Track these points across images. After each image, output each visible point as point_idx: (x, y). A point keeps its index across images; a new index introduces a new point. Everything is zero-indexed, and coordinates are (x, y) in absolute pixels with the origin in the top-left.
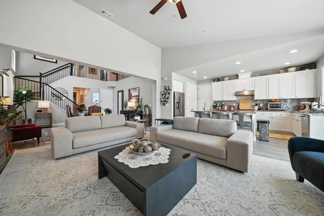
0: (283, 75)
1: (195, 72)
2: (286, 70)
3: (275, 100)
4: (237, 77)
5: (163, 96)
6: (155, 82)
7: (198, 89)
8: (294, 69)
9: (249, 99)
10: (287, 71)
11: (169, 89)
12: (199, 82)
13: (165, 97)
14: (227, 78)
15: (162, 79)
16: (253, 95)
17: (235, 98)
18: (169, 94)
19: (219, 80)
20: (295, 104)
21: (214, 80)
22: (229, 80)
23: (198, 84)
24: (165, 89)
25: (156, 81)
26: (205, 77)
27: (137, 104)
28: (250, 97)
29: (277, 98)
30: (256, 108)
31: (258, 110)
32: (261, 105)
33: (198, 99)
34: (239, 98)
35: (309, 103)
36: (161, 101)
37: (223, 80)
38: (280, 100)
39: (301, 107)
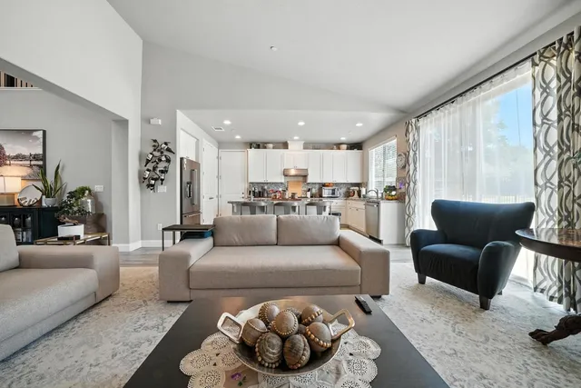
0: (335, 152)
1: (227, 122)
2: (338, 146)
3: (329, 183)
4: (285, 145)
5: (150, 166)
6: (123, 123)
7: (218, 158)
9: (299, 182)
10: (339, 149)
11: (169, 150)
12: (221, 145)
13: (154, 169)
14: (271, 145)
15: (146, 120)
16: (305, 177)
17: (282, 179)
18: (168, 161)
19: (258, 147)
20: (346, 190)
21: (251, 145)
22: (274, 148)
23: (220, 148)
24: (156, 148)
25: (127, 121)
26: (238, 137)
27: (40, 185)
28: (301, 179)
31: (311, 197)
32: (314, 191)
33: (219, 178)
34: (288, 179)
35: (357, 188)
36: (142, 179)
37: (265, 148)
39: (350, 194)
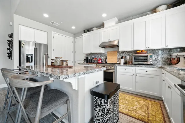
3: (142, 51)
7: (74, 42)
8: (165, 7)
10: (155, 12)
12: (76, 35)
16: (118, 46)
19: (89, 31)
20: (166, 56)
23: (74, 37)
28: (117, 49)
29: (143, 48)
30: (122, 61)
31: (124, 63)
32: (128, 58)
33: (74, 52)
38: (147, 51)
39: (173, 61)
